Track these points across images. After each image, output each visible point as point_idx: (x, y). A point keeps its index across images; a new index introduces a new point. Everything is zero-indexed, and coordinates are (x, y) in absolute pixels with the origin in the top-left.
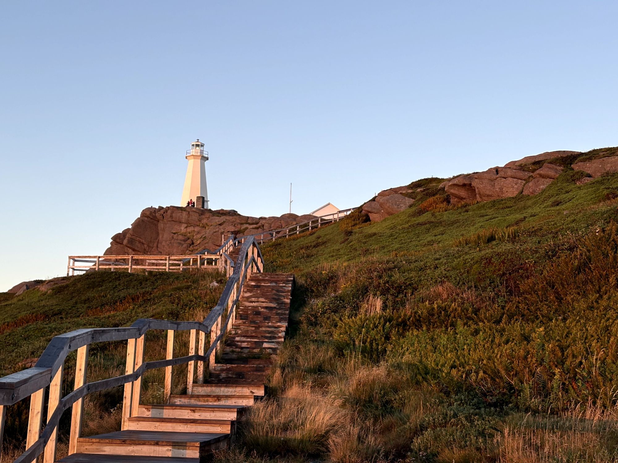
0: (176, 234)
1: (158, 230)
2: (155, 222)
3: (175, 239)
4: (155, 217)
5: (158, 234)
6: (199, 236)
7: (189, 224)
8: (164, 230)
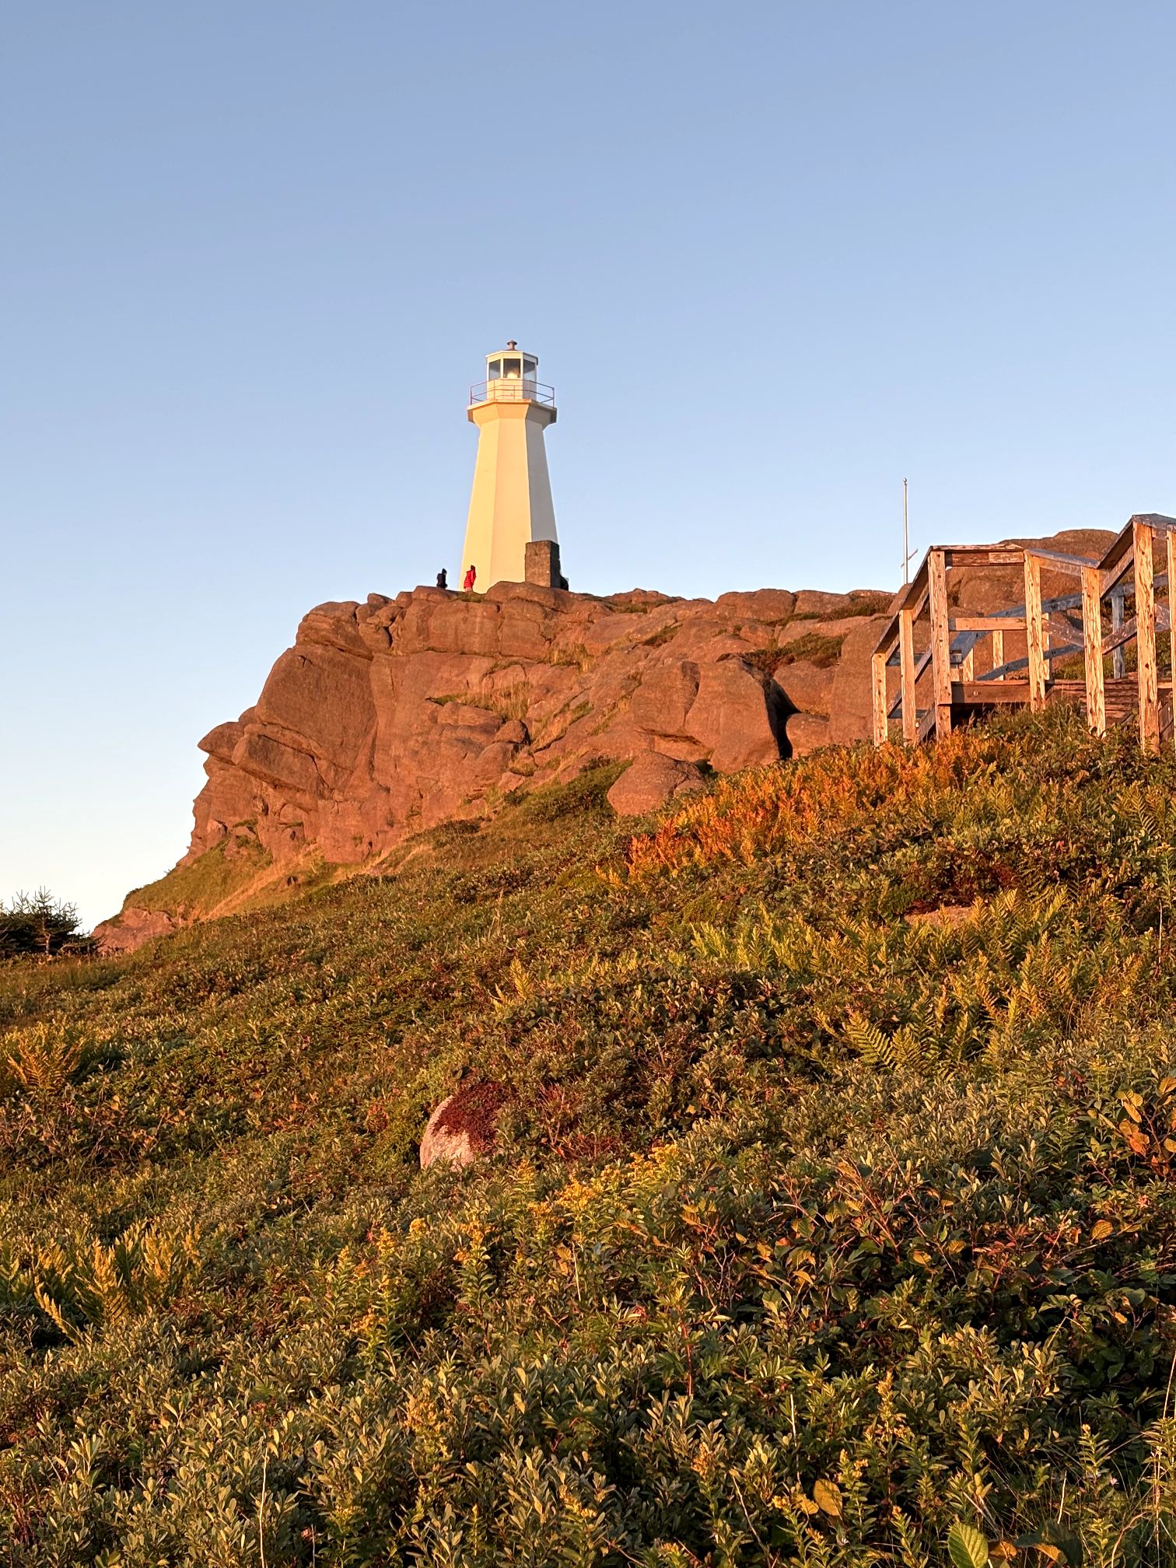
0: (449, 704)
1: (371, 695)
2: (359, 663)
3: (443, 727)
4: (356, 640)
5: (370, 710)
6: (551, 704)
7: (499, 658)
8: (393, 693)
